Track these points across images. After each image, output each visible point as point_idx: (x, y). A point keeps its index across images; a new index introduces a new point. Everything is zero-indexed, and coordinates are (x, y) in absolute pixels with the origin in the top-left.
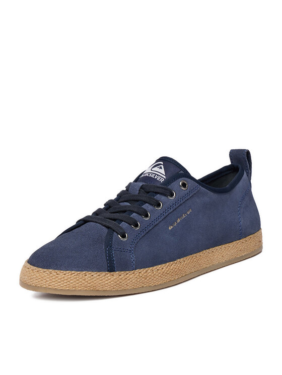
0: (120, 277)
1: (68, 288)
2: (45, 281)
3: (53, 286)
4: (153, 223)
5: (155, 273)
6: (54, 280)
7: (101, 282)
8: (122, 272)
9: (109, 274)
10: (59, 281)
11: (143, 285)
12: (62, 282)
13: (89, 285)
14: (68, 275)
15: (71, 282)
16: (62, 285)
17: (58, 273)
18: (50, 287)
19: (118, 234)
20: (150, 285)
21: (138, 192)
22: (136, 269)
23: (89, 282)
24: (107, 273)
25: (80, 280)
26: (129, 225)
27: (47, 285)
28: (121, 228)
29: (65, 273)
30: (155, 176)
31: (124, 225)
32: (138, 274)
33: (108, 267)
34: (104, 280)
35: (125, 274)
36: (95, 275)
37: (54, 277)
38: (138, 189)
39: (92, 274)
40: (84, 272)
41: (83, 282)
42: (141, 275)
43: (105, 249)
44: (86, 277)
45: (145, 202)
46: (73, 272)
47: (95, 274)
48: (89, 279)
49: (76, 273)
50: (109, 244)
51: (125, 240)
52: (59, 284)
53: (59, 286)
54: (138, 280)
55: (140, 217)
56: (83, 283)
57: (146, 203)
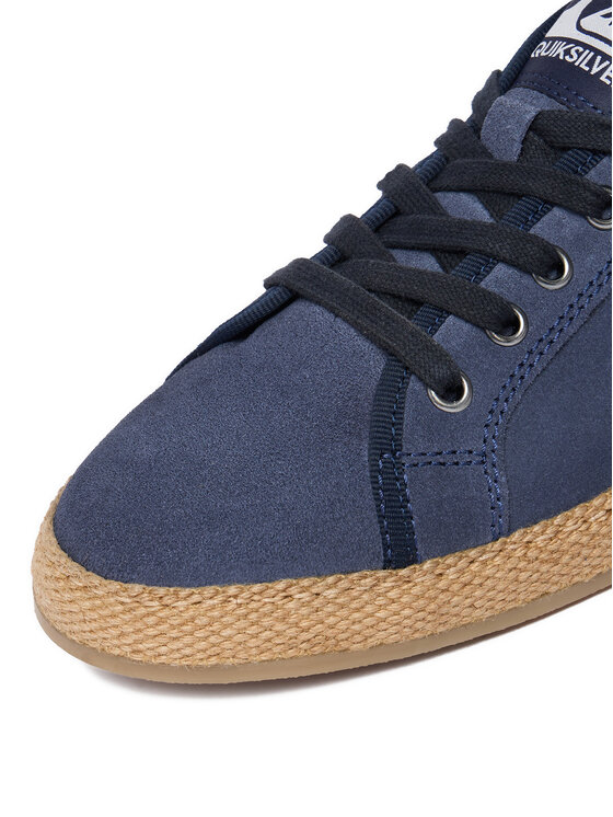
0: (442, 584)
1: (214, 661)
2: (115, 632)
3: (149, 653)
4: (585, 300)
5: (594, 528)
6: (151, 632)
7: (356, 615)
8: (450, 560)
9: (388, 580)
10: (174, 633)
11: (543, 588)
12: (188, 640)
13: (305, 636)
14: (213, 608)
15: (227, 632)
16: (187, 651)
17: (166, 601)
18: (138, 657)
19: (427, 386)
20: (577, 579)
21: (517, 148)
22: (510, 532)
23: (304, 624)
24: (381, 573)
25: (266, 622)
26: (475, 332)
27: (128, 649)
28: (440, 355)
29: (196, 598)
30: (590, 64)
31: (453, 333)
32: (519, 553)
33: (386, 547)
34: (369, 609)
35: (462, 564)
36: (331, 593)
37: (151, 620)
38: (518, 136)
39: (315, 590)
40: (281, 585)
41: (279, 627)
42: (532, 554)
43: (374, 465)
44: (291, 605)
45: (546, 202)
46: (232, 590)
47: (329, 588)
48: (304, 611)
49: (246, 595)
50: (387, 442)
51: (457, 407)
52: (175, 645)
53: (177, 655)
54: (523, 576)
55: (526, 280)
56: (279, 634)
57: (553, 205)
